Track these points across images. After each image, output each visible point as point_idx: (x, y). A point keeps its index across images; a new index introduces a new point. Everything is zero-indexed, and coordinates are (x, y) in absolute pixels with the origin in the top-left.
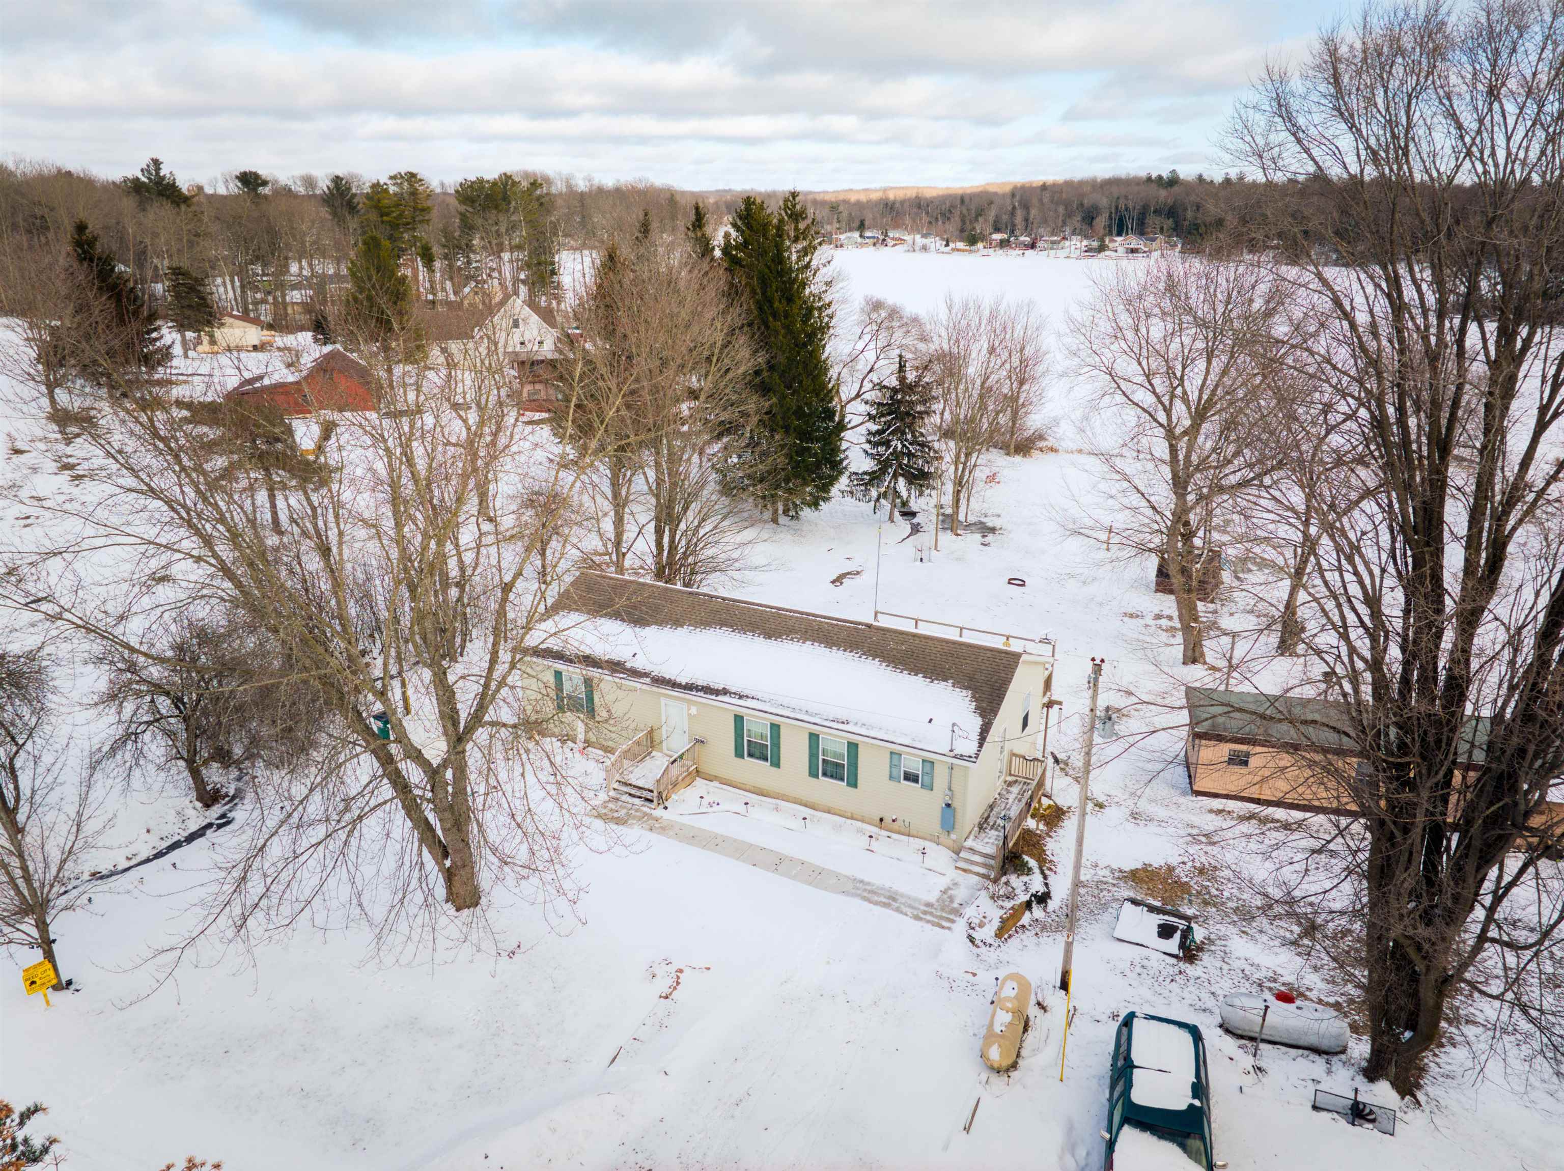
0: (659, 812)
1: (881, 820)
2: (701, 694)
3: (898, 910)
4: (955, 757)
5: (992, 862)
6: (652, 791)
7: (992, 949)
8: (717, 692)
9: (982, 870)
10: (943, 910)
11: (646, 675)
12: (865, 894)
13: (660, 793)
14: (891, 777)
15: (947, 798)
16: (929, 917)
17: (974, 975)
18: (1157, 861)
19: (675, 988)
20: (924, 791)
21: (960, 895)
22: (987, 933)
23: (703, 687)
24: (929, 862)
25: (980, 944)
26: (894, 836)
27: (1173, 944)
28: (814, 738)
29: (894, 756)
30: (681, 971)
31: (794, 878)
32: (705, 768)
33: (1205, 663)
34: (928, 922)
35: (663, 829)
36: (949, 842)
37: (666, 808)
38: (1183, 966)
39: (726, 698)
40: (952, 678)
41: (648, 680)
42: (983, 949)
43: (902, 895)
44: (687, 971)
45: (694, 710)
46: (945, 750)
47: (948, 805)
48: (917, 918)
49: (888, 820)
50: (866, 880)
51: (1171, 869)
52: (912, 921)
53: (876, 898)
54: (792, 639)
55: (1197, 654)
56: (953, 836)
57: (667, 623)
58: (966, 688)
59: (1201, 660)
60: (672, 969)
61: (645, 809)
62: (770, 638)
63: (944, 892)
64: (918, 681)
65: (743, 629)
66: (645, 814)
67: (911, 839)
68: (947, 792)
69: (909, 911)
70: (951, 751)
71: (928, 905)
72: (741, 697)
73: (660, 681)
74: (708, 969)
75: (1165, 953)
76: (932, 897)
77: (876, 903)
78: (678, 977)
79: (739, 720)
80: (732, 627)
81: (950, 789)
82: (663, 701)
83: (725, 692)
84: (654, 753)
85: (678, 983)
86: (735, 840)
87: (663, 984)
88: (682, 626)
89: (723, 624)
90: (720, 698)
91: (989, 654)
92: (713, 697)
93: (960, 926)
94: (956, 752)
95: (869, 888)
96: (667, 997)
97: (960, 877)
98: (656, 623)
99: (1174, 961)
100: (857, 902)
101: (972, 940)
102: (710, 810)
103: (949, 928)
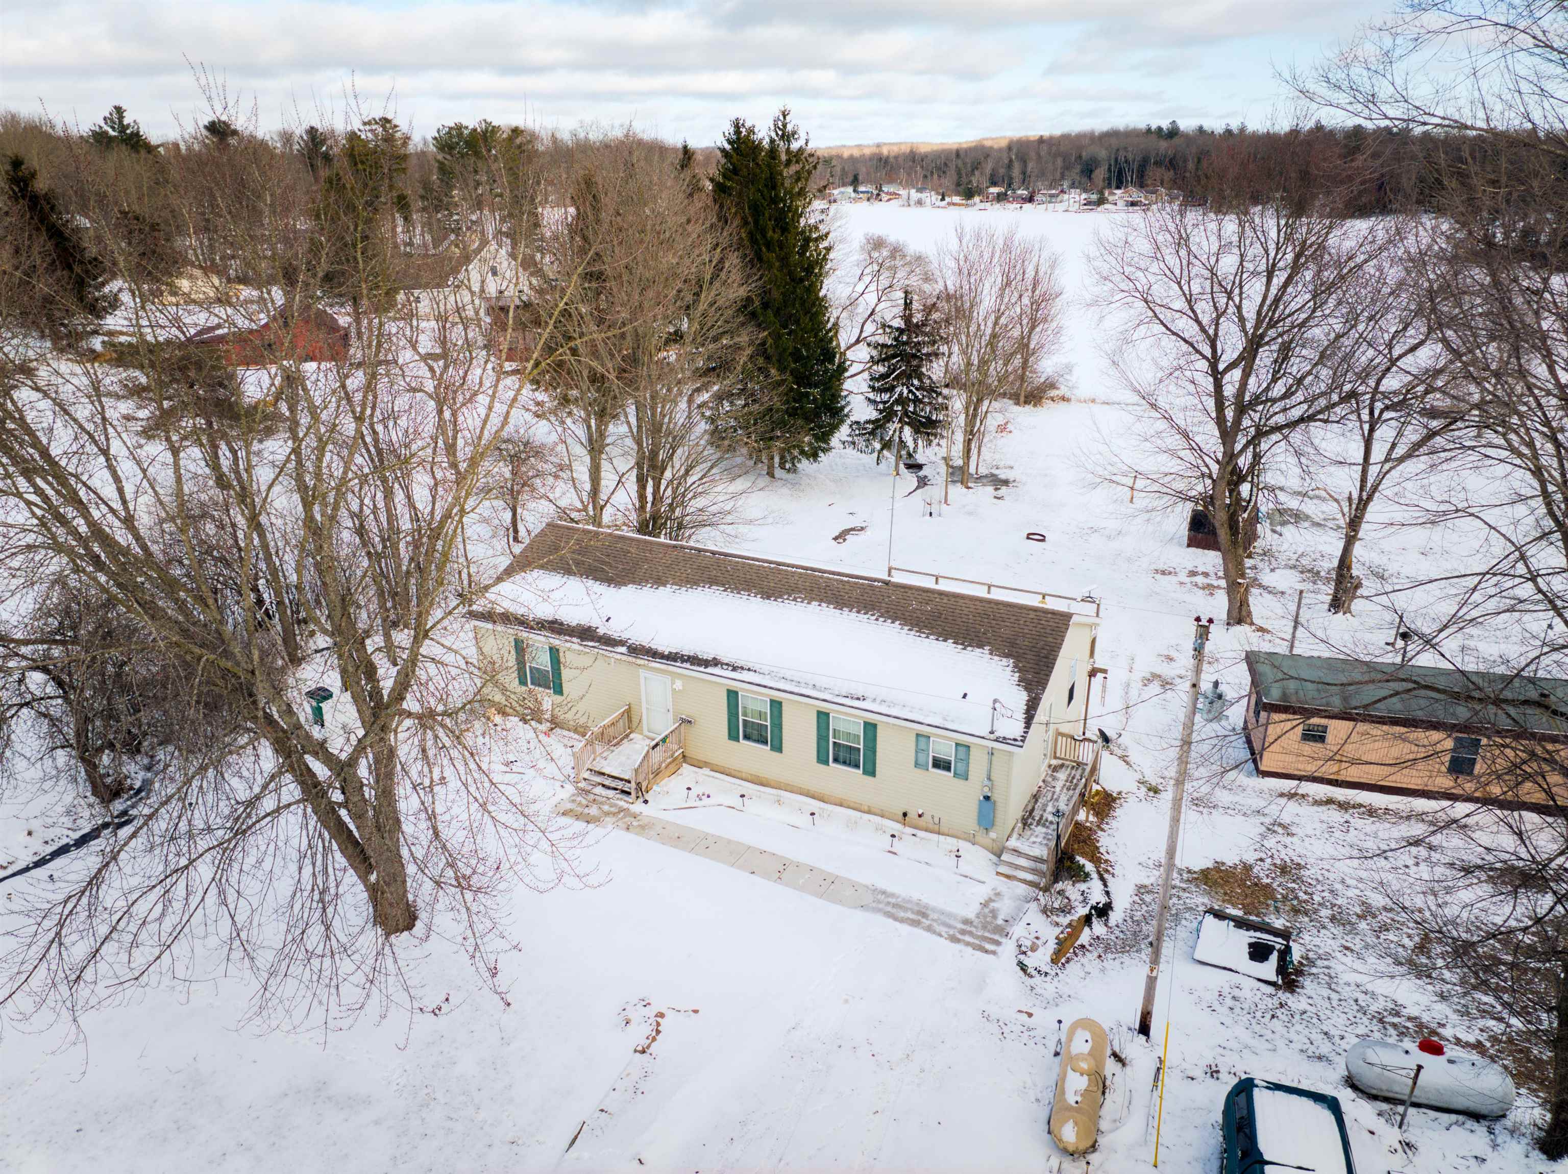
0: (638, 807)
1: (905, 815)
2: (688, 665)
3: (929, 929)
4: (996, 740)
5: (1044, 867)
6: (629, 782)
7: (1049, 978)
8: (706, 663)
9: (1030, 877)
10: (984, 928)
11: (622, 643)
12: (889, 909)
13: (638, 784)
14: (917, 765)
15: (986, 790)
16: (967, 938)
17: (1030, 1015)
18: (1230, 859)
19: (654, 1039)
20: (956, 780)
21: (1005, 908)
22: (1041, 958)
23: (689, 657)
24: (964, 867)
25: (1034, 973)
26: (921, 834)
27: (1269, 969)
28: (823, 717)
29: (920, 739)
30: (661, 1015)
31: (802, 889)
32: (694, 752)
33: (1252, 624)
34: (968, 944)
35: (643, 828)
36: (986, 841)
37: (646, 802)
38: (1284, 996)
39: (717, 670)
40: (989, 644)
41: (623, 649)
42: (1038, 980)
43: (934, 910)
44: (670, 1015)
45: (678, 685)
46: (985, 732)
47: (987, 798)
48: (954, 939)
49: (912, 815)
50: (890, 889)
51: (1247, 868)
52: (947, 942)
53: (902, 914)
54: (795, 600)
55: (1244, 613)
56: (993, 835)
57: (647, 582)
58: (1007, 656)
59: (1248, 621)
60: (651, 1012)
61: (622, 803)
62: (768, 598)
63: (985, 905)
64: (948, 648)
65: (736, 588)
66: (622, 810)
67: (942, 838)
68: (986, 782)
69: (943, 930)
70: (992, 732)
71: (966, 922)
72: (735, 669)
73: (636, 650)
74: (696, 1011)
75: (1259, 980)
76: (971, 912)
77: (902, 921)
78: (658, 1024)
79: (732, 695)
80: (723, 585)
81: (989, 779)
82: (642, 673)
83: (716, 662)
84: (632, 736)
85: (658, 1032)
86: (729, 842)
87: (639, 1033)
88: (665, 585)
89: (713, 582)
90: (710, 670)
91: (1032, 615)
92: (702, 669)
93: (1008, 949)
94: (997, 734)
95: (893, 900)
96: (643, 1052)
97: (1002, 885)
98: (634, 583)
99: (1270, 990)
100: (880, 919)
101: (1023, 967)
102: (698, 803)
103: (994, 953)
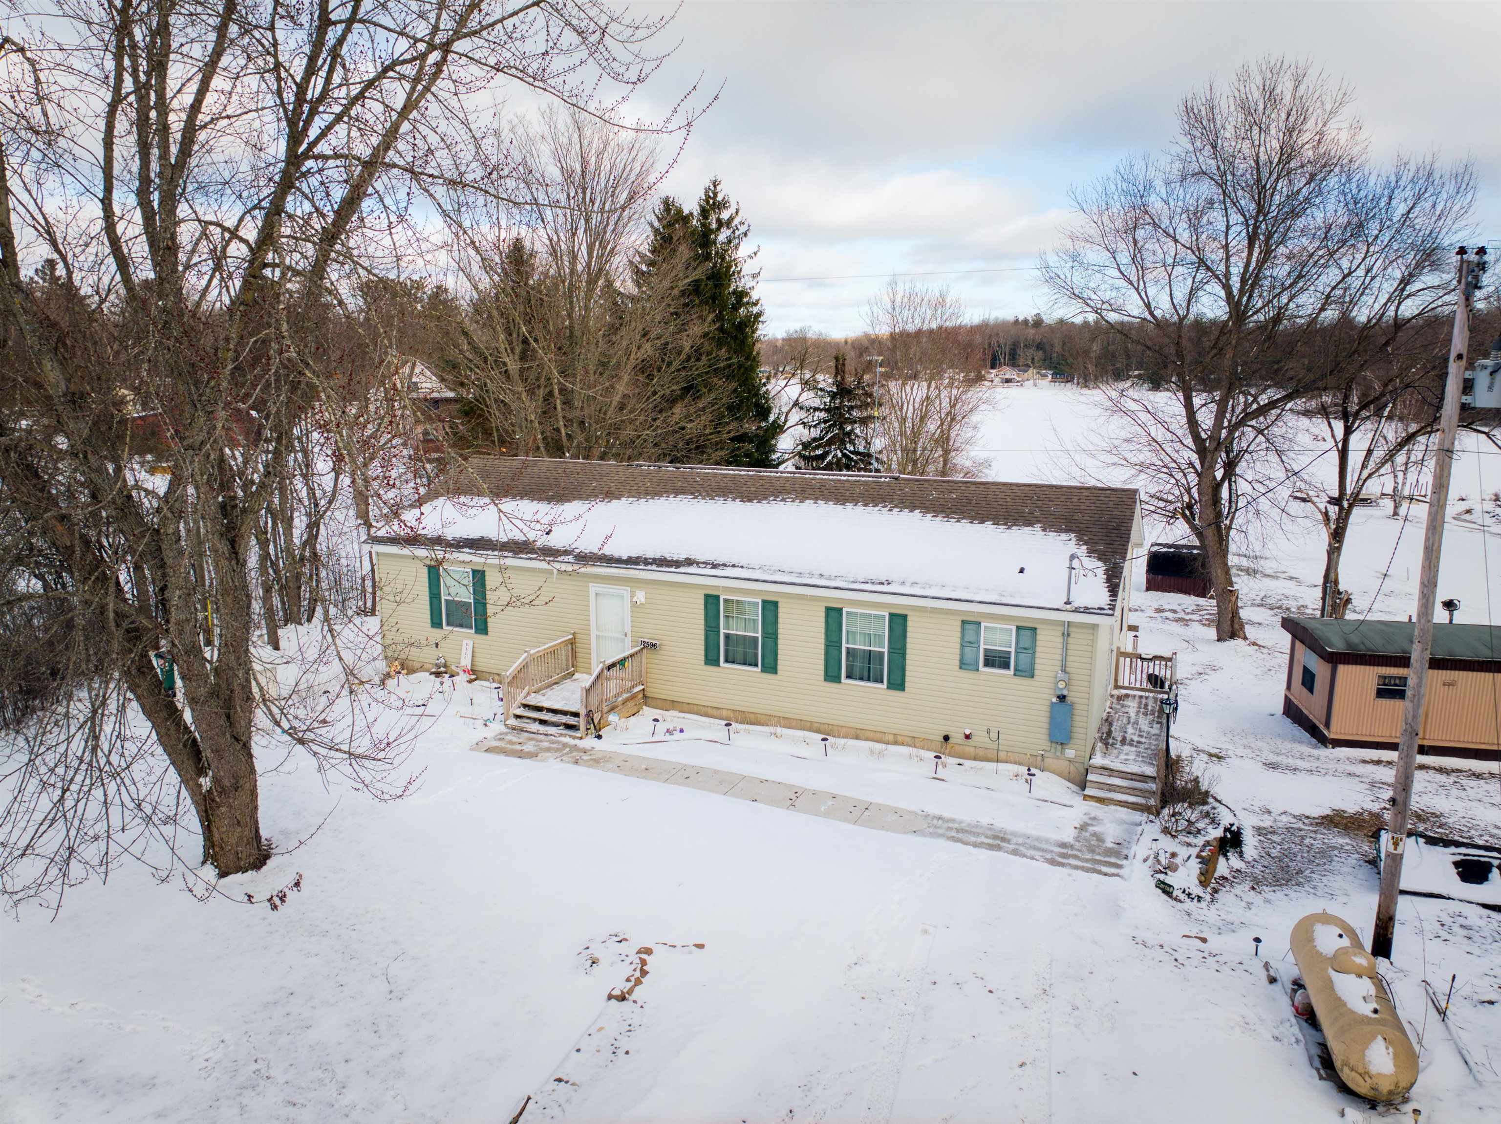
0: (590, 742)
1: (946, 738)
2: (654, 567)
3: (1015, 852)
4: (1076, 610)
6: (576, 715)
7: (1203, 904)
8: (677, 564)
9: (1131, 798)
10: (1092, 850)
11: (566, 552)
12: (953, 834)
13: (589, 715)
14: (963, 665)
15: (1061, 685)
16: (1073, 862)
17: (1204, 940)
19: (638, 982)
20: (1019, 681)
21: (1110, 831)
22: (1186, 880)
23: (654, 560)
24: (1037, 792)
25: (1182, 897)
26: (968, 763)
28: (833, 615)
29: (967, 626)
30: (648, 951)
31: (827, 814)
32: (657, 690)
33: (1245, 638)
34: (1076, 867)
35: (598, 761)
36: (1063, 765)
37: (599, 737)
39: (693, 569)
41: (570, 558)
42: (1189, 905)
43: (1014, 834)
44: (660, 953)
45: (640, 596)
46: (1060, 604)
47: (1062, 698)
48: (1052, 862)
49: (957, 738)
50: (946, 815)
52: (1047, 866)
53: (973, 839)
54: (783, 500)
55: (1237, 626)
56: (1070, 753)
57: (597, 496)
58: (1066, 531)
59: (1242, 635)
60: (629, 949)
61: (567, 740)
62: (750, 500)
63: (1083, 828)
65: (708, 495)
66: (565, 745)
67: (1000, 766)
68: (1061, 675)
69: (1037, 854)
70: (1068, 603)
71: (1063, 845)
72: (715, 566)
73: (584, 558)
74: (701, 946)
76: (1068, 835)
77: (975, 845)
78: (644, 962)
79: (711, 601)
80: (692, 494)
81: (1064, 671)
82: (594, 588)
83: (689, 562)
84: (576, 676)
85: (644, 973)
86: (716, 772)
87: (613, 976)
88: (619, 498)
89: (677, 492)
90: (682, 569)
92: (673, 569)
93: (1136, 871)
94: (1076, 604)
95: (956, 825)
96: (622, 998)
97: (1095, 810)
98: (580, 499)
100: (942, 842)
101: (1166, 889)
102: (668, 737)
103: (1117, 875)
